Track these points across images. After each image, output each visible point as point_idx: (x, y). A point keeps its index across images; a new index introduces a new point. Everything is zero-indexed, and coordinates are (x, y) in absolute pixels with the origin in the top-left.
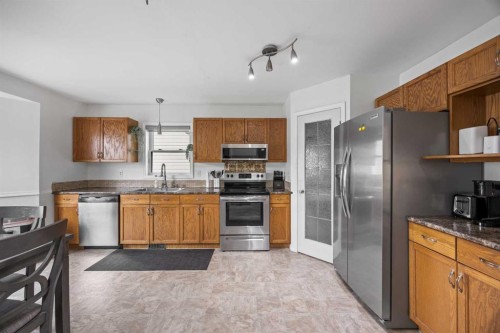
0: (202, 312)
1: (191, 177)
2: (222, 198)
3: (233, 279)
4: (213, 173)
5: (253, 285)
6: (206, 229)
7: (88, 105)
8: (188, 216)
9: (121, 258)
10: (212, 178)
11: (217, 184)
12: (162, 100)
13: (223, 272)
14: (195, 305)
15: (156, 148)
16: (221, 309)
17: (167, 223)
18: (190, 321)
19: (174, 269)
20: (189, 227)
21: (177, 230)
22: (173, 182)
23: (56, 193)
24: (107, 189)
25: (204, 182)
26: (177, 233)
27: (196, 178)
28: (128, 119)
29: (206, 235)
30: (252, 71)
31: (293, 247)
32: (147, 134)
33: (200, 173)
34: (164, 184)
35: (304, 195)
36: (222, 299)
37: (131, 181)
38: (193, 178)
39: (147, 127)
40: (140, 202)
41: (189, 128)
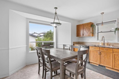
8: (117, 58)
23: (74, 44)
28: (91, 23)
34: (104, 44)
37: (91, 42)
38: (118, 42)
39: (97, 24)
40: (96, 49)
41: (116, 21)
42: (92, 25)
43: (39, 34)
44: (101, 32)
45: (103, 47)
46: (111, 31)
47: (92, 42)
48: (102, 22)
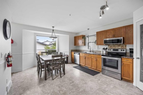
0: (84, 82)
1: (97, 50)
2: (102, 57)
3: (98, 81)
4: (104, 49)
5: (102, 85)
6: (98, 65)
7: (77, 33)
8: (93, 61)
9: (79, 67)
10: (103, 50)
11: (104, 52)
12: (89, 29)
13: (97, 78)
14: (84, 80)
15: (89, 42)
16: (88, 84)
17: (88, 61)
18: (81, 82)
19: (86, 73)
20: (93, 64)
21: (90, 64)
22: (93, 51)
23: (71, 52)
24: (82, 52)
25: (101, 51)
26: (90, 65)
27: (99, 50)
28: (82, 35)
29: (98, 67)
30: (100, 16)
31: (134, 84)
32: (87, 38)
33: (100, 49)
34: (90, 51)
35: (139, 60)
36: (91, 83)
39: (87, 36)
40: (83, 55)
42: (84, 37)
43: (51, 42)
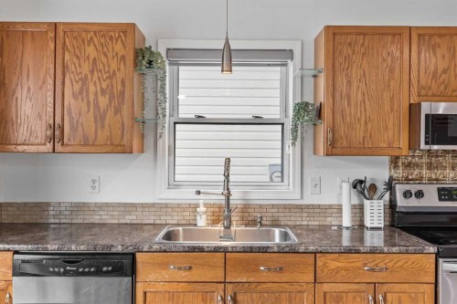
27: (308, 200)
37: (126, 205)
38: (302, 197)
40: (196, 275)
41: (290, 54)
44: (200, 120)
45: (251, 250)
46: (258, 121)
47: (134, 205)
48: (227, 43)
